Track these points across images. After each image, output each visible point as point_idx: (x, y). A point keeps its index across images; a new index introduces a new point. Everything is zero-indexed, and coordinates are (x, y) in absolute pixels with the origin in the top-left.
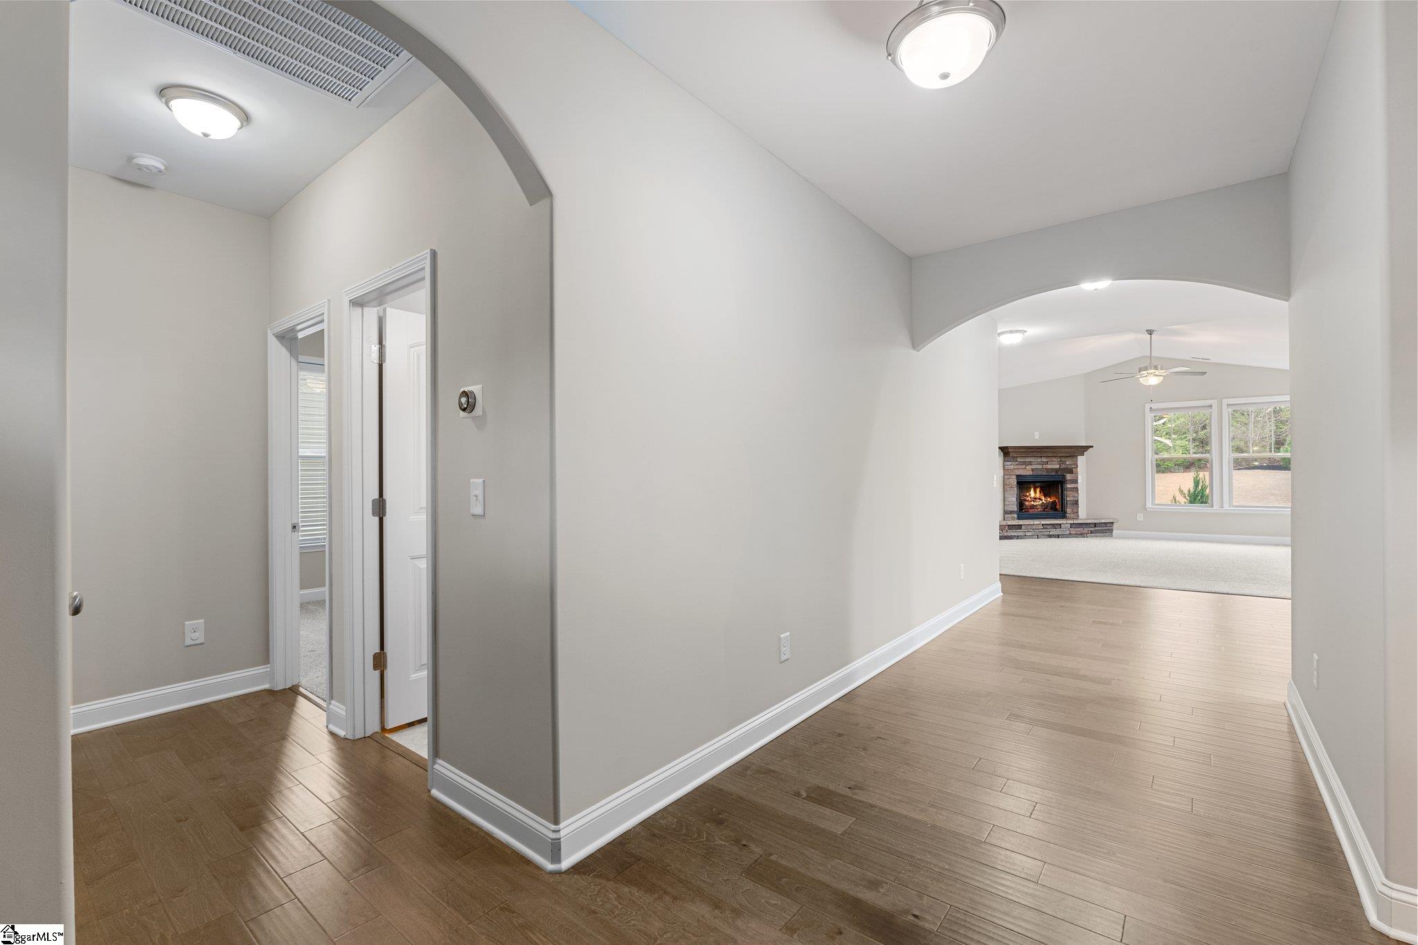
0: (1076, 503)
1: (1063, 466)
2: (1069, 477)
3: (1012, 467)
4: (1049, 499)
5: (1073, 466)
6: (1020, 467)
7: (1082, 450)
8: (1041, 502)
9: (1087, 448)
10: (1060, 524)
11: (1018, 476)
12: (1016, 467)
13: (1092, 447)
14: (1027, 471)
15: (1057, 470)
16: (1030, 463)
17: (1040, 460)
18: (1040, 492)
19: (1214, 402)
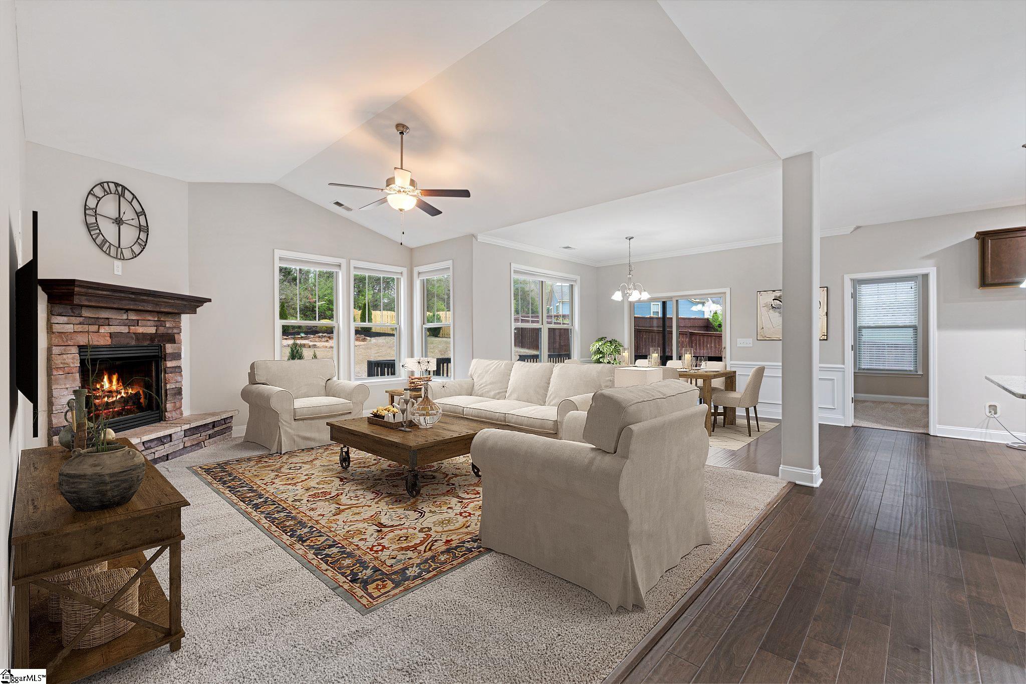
0: (179, 392)
1: (162, 330)
2: (169, 348)
3: (70, 328)
4: (130, 391)
5: (175, 331)
6: (86, 328)
7: (193, 304)
8: (119, 396)
9: (201, 301)
10: (170, 435)
11: (81, 347)
12: (79, 328)
13: (210, 300)
14: (101, 337)
15: (152, 337)
16: (107, 322)
17: (125, 317)
18: (118, 380)
19: (343, 262)
